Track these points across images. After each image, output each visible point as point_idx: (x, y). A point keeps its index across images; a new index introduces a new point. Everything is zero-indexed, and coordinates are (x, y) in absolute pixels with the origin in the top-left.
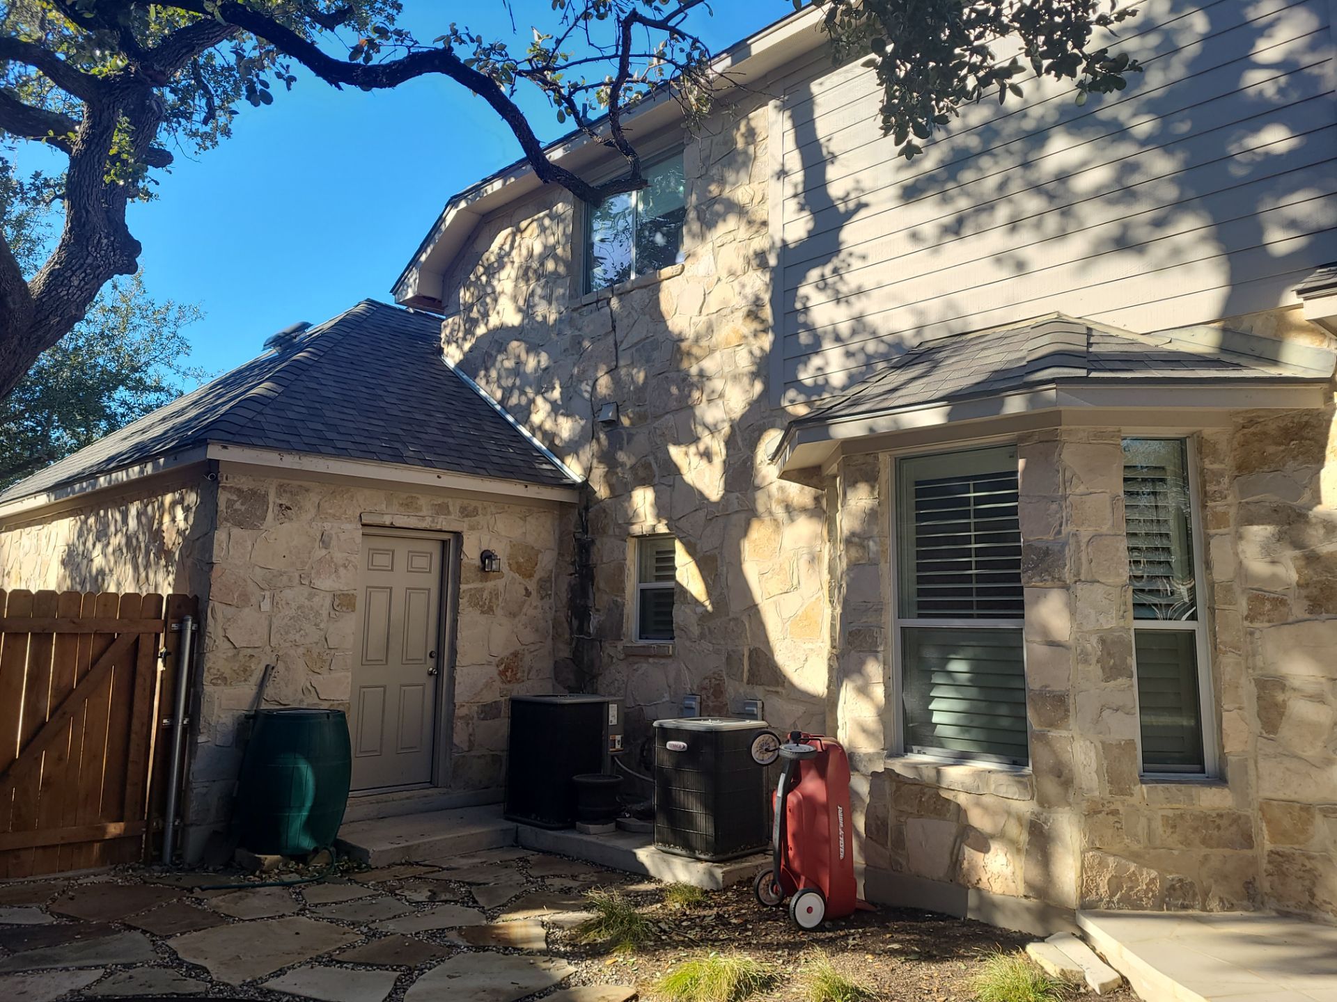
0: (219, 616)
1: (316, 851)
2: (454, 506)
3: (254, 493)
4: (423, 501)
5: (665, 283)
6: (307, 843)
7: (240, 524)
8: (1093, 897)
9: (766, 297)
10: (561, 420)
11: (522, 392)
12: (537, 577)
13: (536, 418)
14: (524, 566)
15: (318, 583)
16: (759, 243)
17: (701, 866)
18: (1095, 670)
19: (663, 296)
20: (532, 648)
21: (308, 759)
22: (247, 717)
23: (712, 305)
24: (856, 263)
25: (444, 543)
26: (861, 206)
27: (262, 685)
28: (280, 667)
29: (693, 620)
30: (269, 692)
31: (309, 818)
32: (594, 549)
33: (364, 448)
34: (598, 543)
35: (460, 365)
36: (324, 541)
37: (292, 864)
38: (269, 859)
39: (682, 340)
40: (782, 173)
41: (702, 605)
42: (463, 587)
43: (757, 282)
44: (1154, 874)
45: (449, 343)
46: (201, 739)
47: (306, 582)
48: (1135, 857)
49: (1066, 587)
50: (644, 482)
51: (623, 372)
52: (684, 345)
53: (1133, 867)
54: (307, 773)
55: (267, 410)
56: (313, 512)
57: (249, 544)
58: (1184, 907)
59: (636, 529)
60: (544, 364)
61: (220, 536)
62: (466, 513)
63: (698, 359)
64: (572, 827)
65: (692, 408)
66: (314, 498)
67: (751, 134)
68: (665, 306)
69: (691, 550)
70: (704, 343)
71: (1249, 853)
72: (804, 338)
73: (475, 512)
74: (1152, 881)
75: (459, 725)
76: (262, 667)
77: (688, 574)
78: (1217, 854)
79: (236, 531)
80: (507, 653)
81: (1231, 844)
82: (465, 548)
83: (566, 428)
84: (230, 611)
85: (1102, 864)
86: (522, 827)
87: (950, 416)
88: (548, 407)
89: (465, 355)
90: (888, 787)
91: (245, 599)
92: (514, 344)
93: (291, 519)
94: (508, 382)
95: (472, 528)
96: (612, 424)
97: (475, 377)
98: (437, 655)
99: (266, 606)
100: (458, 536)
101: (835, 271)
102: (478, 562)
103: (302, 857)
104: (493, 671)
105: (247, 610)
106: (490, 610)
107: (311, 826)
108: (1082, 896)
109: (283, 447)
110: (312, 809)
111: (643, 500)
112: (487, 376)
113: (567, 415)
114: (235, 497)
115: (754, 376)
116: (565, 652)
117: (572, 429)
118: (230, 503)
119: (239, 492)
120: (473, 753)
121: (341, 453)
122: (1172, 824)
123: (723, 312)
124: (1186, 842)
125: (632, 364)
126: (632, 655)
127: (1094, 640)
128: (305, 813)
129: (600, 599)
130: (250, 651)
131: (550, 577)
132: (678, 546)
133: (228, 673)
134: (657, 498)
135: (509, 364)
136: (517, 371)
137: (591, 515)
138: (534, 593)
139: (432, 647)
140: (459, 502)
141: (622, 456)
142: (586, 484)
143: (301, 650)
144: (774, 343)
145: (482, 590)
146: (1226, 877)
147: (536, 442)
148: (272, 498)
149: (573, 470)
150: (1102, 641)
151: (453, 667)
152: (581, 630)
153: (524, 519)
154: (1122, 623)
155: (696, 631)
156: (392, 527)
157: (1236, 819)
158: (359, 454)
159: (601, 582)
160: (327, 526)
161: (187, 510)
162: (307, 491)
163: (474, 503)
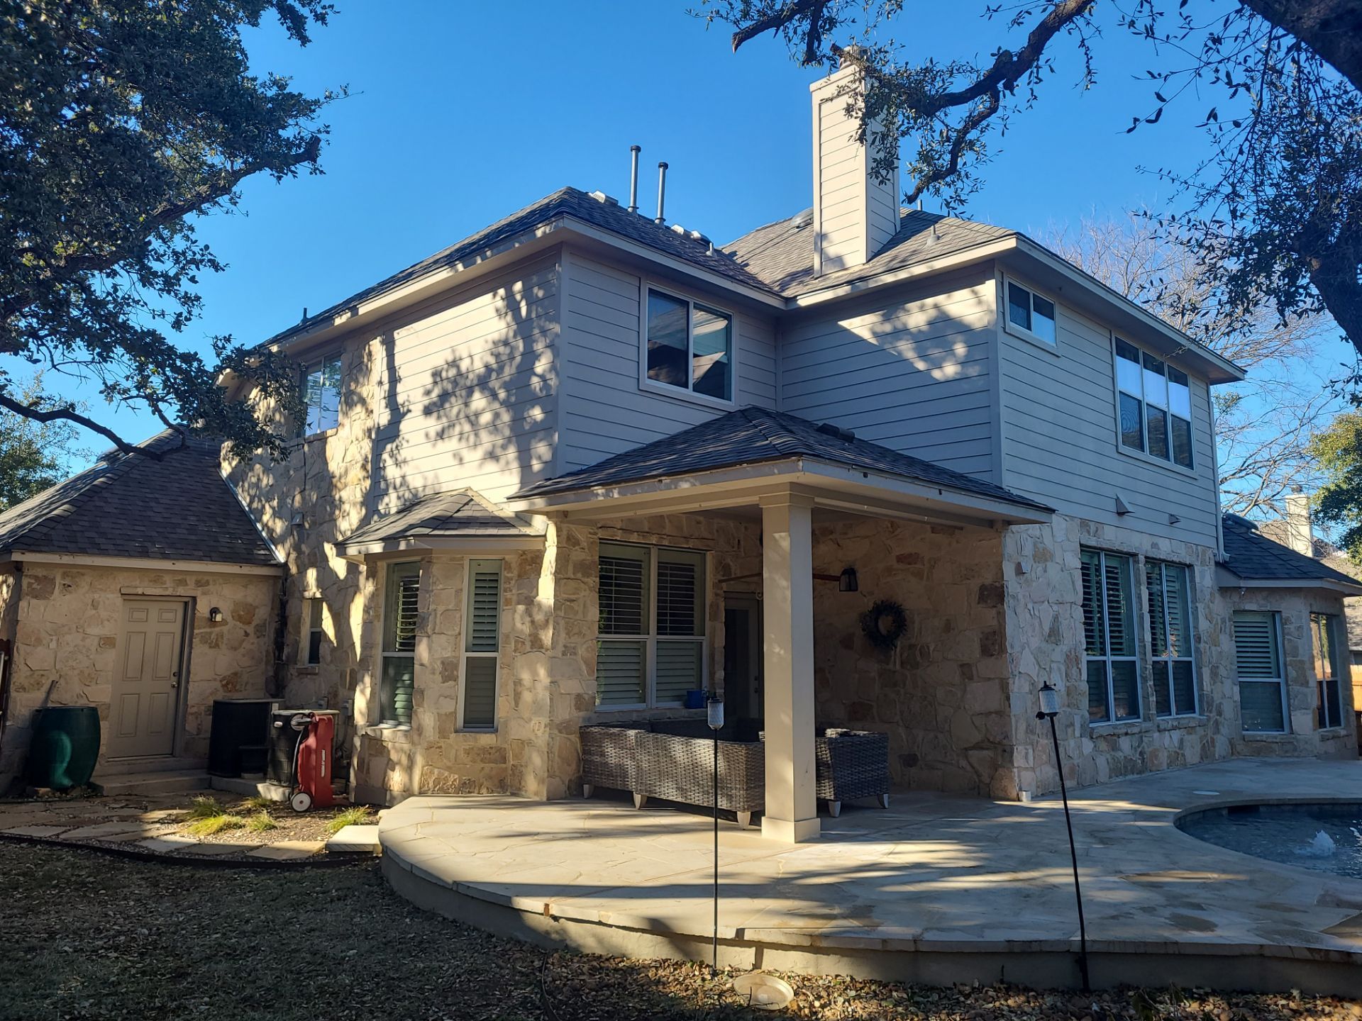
0: (22, 652)
1: (73, 787)
2: (191, 581)
3: (45, 577)
4: (167, 578)
5: (329, 439)
6: (66, 782)
7: (36, 597)
8: (426, 788)
9: (370, 457)
10: (277, 520)
11: (260, 501)
12: (254, 623)
13: (266, 518)
14: (244, 614)
15: (89, 631)
16: (370, 423)
17: (281, 790)
18: (439, 678)
19: (328, 447)
20: (248, 670)
21: (69, 734)
22: (37, 711)
23: (348, 459)
24: (405, 445)
25: (186, 604)
26: (409, 411)
27: (49, 693)
28: (62, 681)
29: (328, 652)
30: (54, 696)
31: (68, 768)
32: (288, 606)
33: (120, 548)
34: (290, 602)
35: (230, 476)
36: (94, 605)
37: (58, 794)
38: (42, 790)
39: (334, 477)
40: (380, 383)
41: (332, 642)
42: (196, 631)
43: (367, 446)
44: (456, 776)
45: (224, 460)
46: (8, 723)
47: (81, 630)
48: (448, 769)
49: (429, 637)
50: (313, 565)
51: (307, 493)
52: (334, 480)
53: (446, 774)
54: (67, 742)
55: (60, 526)
56: (87, 588)
57: (42, 609)
58: (469, 792)
59: (307, 594)
60: (271, 482)
61: (23, 604)
62: (199, 584)
63: (340, 491)
64: (239, 777)
65: (335, 520)
66: (88, 579)
67: (370, 354)
68: (328, 454)
69: (330, 609)
70: (343, 480)
71: (504, 766)
72: (383, 485)
73: (207, 583)
74: (455, 780)
75: (190, 718)
76: (50, 681)
77: (328, 625)
78: (488, 766)
79: (34, 601)
80: (229, 673)
81: (495, 762)
82: (198, 607)
83: (279, 526)
84: (29, 649)
85: (432, 772)
86: (214, 777)
87: (384, 548)
88: (271, 511)
89: (233, 469)
90: (367, 742)
91: (39, 641)
92: (258, 466)
93: (70, 592)
94: (252, 492)
95: (204, 594)
96: (300, 526)
97: (236, 486)
98: (178, 675)
99: (53, 645)
100: (194, 598)
101: (397, 447)
102: (208, 615)
103: (64, 790)
104: (218, 685)
105: (40, 648)
106: (217, 646)
107: (69, 772)
108: (420, 788)
109: (64, 550)
110: (69, 763)
111: (312, 575)
112: (243, 486)
113: (280, 518)
114: (33, 581)
115: (362, 504)
116: (271, 673)
117: (282, 528)
118: (30, 585)
119: (36, 578)
120: (201, 736)
121: (103, 552)
122: (467, 752)
123: (354, 462)
124: (474, 761)
125: (311, 489)
126: (303, 673)
127: (439, 663)
128: (65, 765)
129: (289, 639)
130: (42, 672)
131: (265, 624)
132: (325, 605)
133: (26, 685)
134: (318, 575)
135: (254, 480)
136: (257, 485)
137: (288, 584)
138: (252, 635)
139: (175, 669)
140: (194, 578)
141: (304, 547)
142: (286, 565)
143: (76, 672)
144: (371, 486)
145: (211, 633)
146: (491, 778)
147: (264, 534)
148: (58, 581)
149: (280, 554)
150: (443, 663)
151: (188, 682)
152: (279, 658)
153: (245, 586)
154: (454, 654)
155: (329, 658)
156: (143, 594)
157: (499, 750)
158: (116, 552)
159: (290, 627)
160: (96, 596)
161: (8, 586)
162: (83, 575)
163: (206, 578)
